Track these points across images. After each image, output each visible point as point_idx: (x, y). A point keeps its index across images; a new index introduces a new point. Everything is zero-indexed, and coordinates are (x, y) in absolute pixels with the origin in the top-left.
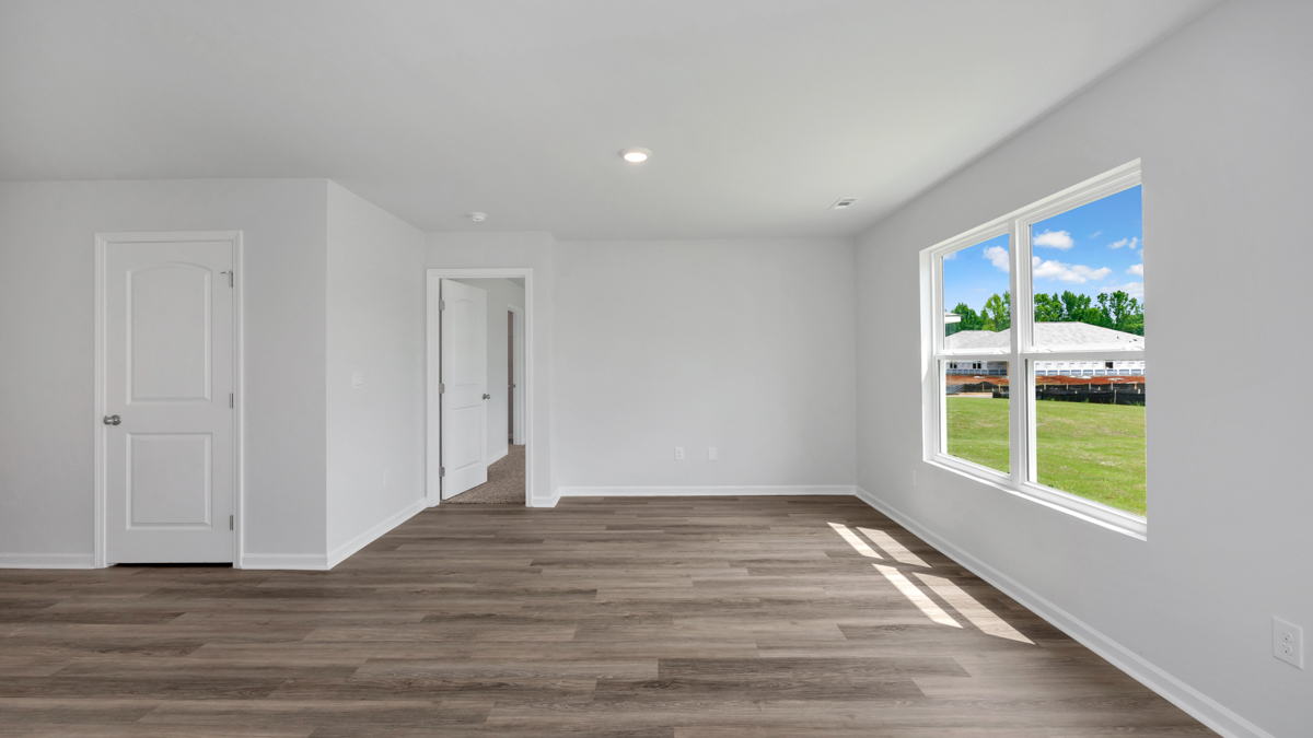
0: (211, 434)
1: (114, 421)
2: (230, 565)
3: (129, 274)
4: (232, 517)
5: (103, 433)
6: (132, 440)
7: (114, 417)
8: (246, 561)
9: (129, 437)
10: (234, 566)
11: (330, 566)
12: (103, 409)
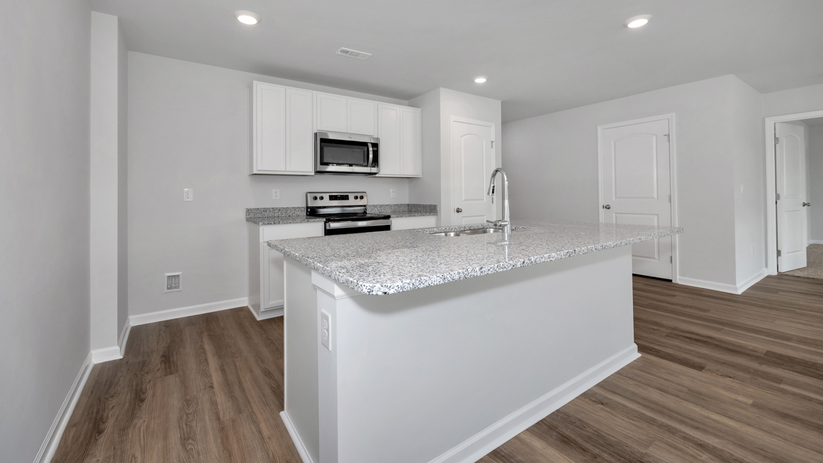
0: (658, 215)
1: (608, 207)
2: (671, 281)
3: (613, 142)
4: (671, 257)
5: (602, 211)
6: (616, 217)
7: (608, 205)
8: (679, 280)
9: (614, 214)
10: (673, 281)
11: (740, 292)
12: (602, 202)
